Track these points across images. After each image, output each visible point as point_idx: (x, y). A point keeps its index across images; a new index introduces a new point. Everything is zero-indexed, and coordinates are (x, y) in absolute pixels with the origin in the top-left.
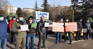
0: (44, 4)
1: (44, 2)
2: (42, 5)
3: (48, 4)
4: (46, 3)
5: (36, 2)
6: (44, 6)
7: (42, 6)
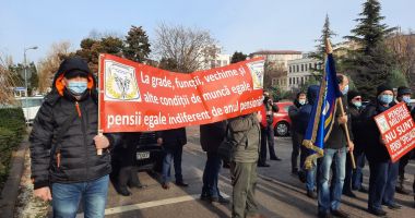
0: (361, 28)
1: (365, 17)
2: (353, 34)
3: (382, 27)
4: (376, 20)
5: (327, 25)
6: (362, 37)
7: (351, 38)
